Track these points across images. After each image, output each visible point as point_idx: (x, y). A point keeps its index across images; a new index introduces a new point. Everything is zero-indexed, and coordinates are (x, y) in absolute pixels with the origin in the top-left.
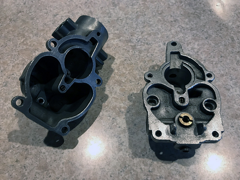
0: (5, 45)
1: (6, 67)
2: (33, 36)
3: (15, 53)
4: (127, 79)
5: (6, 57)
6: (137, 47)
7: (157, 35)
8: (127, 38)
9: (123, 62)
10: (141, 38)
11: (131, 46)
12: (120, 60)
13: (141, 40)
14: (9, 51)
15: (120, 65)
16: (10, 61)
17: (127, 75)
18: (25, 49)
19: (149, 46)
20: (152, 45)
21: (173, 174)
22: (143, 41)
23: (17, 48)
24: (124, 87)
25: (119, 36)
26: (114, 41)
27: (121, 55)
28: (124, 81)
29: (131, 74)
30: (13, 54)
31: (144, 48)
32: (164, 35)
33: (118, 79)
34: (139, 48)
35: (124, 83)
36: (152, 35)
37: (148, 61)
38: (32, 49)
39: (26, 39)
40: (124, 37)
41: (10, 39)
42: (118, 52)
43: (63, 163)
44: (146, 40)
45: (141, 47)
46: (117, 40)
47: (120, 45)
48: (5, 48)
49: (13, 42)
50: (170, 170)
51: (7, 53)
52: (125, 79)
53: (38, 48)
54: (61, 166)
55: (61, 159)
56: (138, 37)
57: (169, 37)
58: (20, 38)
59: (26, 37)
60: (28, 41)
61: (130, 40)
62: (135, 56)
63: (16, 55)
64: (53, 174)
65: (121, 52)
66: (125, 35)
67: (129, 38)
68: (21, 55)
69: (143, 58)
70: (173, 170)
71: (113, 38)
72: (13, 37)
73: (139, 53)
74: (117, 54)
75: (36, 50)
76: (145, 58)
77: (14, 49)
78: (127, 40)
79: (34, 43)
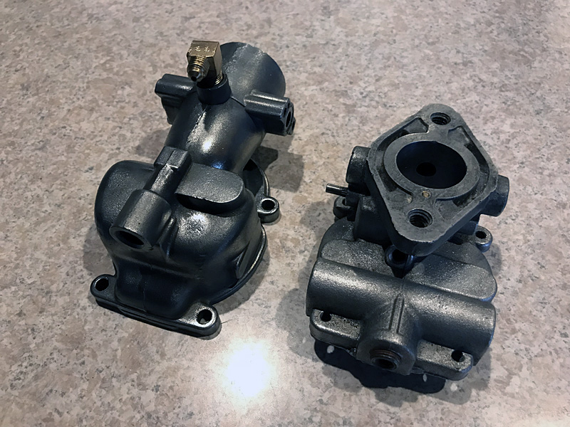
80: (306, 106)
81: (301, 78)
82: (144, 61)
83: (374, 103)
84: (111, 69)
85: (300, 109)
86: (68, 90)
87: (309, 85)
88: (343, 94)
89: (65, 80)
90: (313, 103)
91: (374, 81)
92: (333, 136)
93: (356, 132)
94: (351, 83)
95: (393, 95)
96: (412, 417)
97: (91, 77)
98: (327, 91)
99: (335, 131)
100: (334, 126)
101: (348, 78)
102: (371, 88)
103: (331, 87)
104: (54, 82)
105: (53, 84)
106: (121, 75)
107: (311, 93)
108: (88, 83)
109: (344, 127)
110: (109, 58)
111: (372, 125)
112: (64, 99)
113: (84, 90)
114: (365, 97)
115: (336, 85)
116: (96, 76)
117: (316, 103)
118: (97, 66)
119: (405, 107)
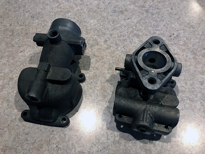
0: (43, 8)
1: (46, 23)
2: (65, 2)
3: (52, 14)
4: (144, 33)
5: (45, 17)
6: (150, 11)
7: (165, 2)
8: (141, 4)
9: (139, 21)
10: (153, 5)
11: (145, 10)
12: (137, 20)
13: (153, 6)
14: (47, 12)
15: (137, 23)
16: (49, 19)
17: (143, 31)
18: (59, 11)
19: (160, 10)
20: (161, 9)
21: (185, 100)
22: (154, 7)
23: (53, 11)
24: (142, 39)
25: (134, 3)
26: (130, 7)
27: (138, 16)
28: (141, 35)
29: (146, 29)
30: (51, 15)
31: (156, 12)
32: (171, 2)
33: (136, 33)
34: (151, 12)
35: (141, 36)
36: (161, 3)
37: (159, 20)
38: (65, 11)
39: (60, 4)
40: (139, 3)
41: (47, 4)
42: (135, 14)
43: (97, 90)
44: (156, 6)
45: (153, 11)
46: (133, 6)
47: (136, 9)
48: (43, 10)
49: (50, 7)
50: (182, 97)
51: (46, 14)
52: (142, 33)
53: (70, 11)
54: (96, 92)
55: (95, 87)
56: (150, 4)
57: (176, 4)
58: (55, 3)
59: (60, 3)
60: (62, 6)
61: (144, 6)
62: (149, 17)
63: (53, 15)
64: (90, 97)
65: (137, 14)
66: (139, 2)
67: (142, 4)
68: (57, 15)
69: (155, 18)
70: (184, 97)
71: (130, 4)
72: (50, 2)
73: (152, 15)
74: (134, 16)
75: (68, 12)
76: (157, 18)
77: (51, 11)
78: (141, 6)
79: (66, 7)
80: (132, 12)
81: (128, 3)
82: (71, 3)
83: (154, 8)
84: (61, 8)
85: (130, 13)
86: (48, 16)
87: (131, 5)
88: (143, 7)
89: (46, 13)
90: (134, 10)
91: (152, 1)
92: (144, 20)
93: (151, 18)
94: (145, 3)
95: (159, 5)
96: (194, 97)
97: (55, 11)
98: (138, 6)
99: (144, 19)
100: (143, 17)
101: (143, 2)
102: (152, 4)
103: (138, 5)
104: (42, 14)
105: (42, 15)
106: (66, 9)
107: (132, 7)
108: (54, 13)
109: (147, 17)
110: (59, 4)
111: (156, 15)
112: (48, 19)
113: (54, 16)
114: (150, 7)
115: (140, 4)
116: (56, 10)
117: (135, 10)
118: (55, 7)
119: (164, 8)
